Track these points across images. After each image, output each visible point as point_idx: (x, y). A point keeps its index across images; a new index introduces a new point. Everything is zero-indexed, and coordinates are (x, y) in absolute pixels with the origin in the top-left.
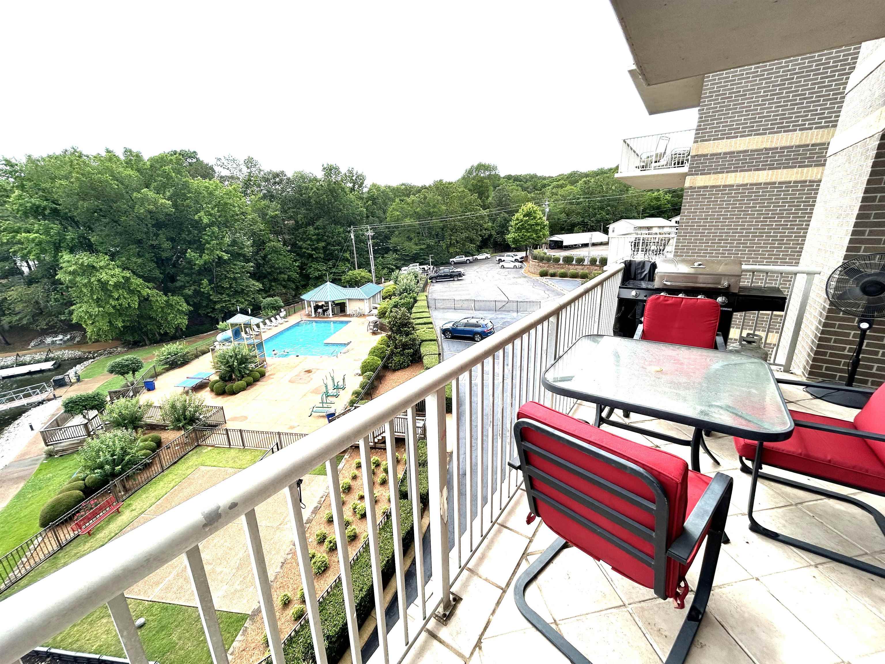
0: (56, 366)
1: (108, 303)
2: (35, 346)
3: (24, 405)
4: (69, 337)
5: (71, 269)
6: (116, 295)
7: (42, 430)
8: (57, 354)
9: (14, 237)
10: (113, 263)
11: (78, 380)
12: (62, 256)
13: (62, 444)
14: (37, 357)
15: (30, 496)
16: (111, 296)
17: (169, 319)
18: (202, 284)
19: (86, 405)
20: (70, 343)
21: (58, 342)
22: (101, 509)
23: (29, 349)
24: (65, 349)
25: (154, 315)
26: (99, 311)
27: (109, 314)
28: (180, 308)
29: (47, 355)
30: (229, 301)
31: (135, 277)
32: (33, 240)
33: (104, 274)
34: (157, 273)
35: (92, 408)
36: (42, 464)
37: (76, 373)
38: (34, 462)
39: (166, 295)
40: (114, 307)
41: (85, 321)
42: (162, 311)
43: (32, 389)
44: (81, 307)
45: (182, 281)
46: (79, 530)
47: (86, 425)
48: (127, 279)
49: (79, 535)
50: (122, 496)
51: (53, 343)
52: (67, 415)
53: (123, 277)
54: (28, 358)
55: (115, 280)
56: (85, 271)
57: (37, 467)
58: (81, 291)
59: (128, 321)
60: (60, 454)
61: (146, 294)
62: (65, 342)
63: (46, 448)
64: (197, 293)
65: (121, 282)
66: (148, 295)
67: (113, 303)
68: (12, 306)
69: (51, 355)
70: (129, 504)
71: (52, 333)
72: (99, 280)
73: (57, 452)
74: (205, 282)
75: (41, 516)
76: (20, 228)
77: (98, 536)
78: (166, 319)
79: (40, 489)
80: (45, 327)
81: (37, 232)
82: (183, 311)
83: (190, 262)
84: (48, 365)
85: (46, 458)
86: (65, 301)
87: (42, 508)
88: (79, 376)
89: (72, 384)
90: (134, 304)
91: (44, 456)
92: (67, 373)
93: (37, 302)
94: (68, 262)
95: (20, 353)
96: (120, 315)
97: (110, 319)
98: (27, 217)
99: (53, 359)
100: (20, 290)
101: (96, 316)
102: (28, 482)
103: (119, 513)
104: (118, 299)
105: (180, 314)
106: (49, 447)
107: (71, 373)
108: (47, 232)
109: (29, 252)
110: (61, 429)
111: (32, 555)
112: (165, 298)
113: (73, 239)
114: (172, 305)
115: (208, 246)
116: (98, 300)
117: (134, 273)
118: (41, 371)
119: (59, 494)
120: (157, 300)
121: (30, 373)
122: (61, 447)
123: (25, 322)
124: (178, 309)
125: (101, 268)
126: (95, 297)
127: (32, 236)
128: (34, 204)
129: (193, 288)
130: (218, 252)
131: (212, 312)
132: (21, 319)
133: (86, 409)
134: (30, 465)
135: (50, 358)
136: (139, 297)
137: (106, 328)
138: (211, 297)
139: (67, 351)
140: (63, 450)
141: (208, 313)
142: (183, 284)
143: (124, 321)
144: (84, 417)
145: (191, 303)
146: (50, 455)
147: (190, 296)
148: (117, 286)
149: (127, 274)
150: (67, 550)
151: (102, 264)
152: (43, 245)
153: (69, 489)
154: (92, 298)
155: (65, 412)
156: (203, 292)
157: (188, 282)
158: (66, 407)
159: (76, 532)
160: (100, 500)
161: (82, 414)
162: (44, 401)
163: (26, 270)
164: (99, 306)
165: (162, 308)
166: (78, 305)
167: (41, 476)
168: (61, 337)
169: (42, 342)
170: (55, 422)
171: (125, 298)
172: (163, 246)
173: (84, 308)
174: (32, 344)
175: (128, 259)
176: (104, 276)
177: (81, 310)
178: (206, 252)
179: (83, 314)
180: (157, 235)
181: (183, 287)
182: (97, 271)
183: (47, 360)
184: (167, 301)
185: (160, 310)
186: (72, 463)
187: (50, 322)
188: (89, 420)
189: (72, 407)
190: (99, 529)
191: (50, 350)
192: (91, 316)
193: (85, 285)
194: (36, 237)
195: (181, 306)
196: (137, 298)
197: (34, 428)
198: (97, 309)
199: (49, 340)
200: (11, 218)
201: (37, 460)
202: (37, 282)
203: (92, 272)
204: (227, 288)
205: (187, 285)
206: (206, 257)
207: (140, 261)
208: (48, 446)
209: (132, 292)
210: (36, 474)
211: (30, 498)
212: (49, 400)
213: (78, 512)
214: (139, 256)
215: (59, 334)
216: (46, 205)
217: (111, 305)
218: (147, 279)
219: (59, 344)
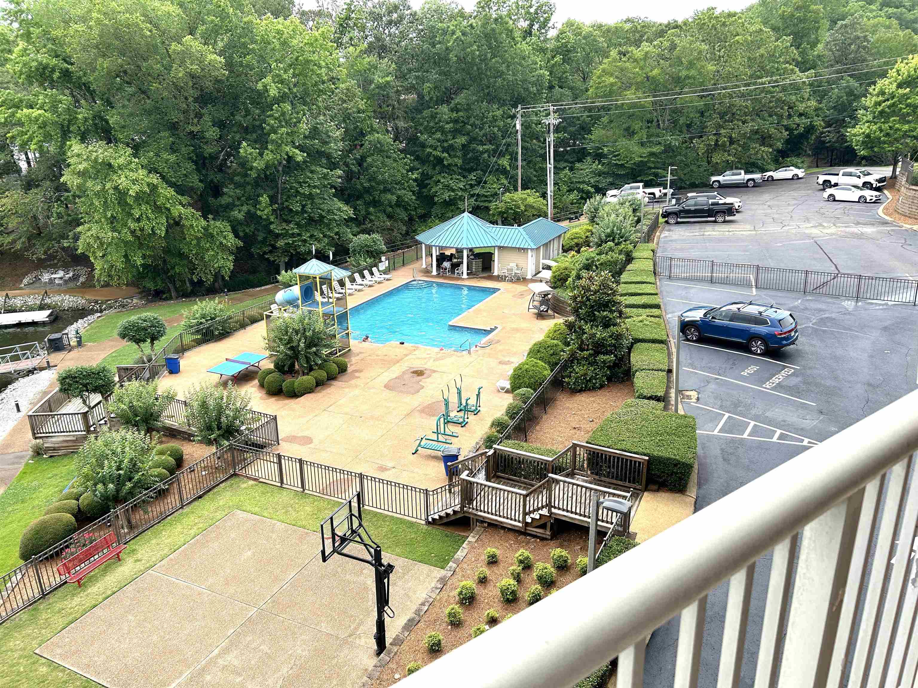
0: (52, 317)
1: (125, 225)
2: (29, 284)
3: (10, 373)
4: (71, 275)
5: (81, 167)
6: (137, 213)
7: (30, 413)
8: (55, 299)
9: (13, 115)
10: (137, 160)
11: (80, 344)
12: (71, 146)
13: (54, 439)
14: (31, 301)
15: (11, 509)
16: (130, 215)
17: (207, 258)
18: (260, 203)
19: (88, 384)
20: (71, 285)
21: (57, 281)
22: (96, 549)
23: (21, 289)
24: (66, 292)
25: (186, 250)
26: (113, 238)
27: (126, 243)
28: (224, 241)
29: (43, 300)
30: (299, 235)
31: (165, 186)
32: (37, 119)
33: (123, 179)
34: (195, 181)
35: (96, 390)
36: (27, 464)
37: (77, 333)
38: (16, 460)
39: (205, 218)
40: (133, 232)
41: (94, 252)
42: (198, 244)
43: (22, 349)
44: (89, 229)
45: (229, 196)
46: (67, 575)
47: (85, 415)
48: (153, 188)
49: (66, 582)
50: (125, 534)
51: (51, 281)
52: (62, 395)
53: (148, 185)
54: (18, 302)
55: (137, 188)
56: (98, 172)
57: (22, 467)
58: (92, 204)
59: (150, 256)
60: (51, 453)
61: (177, 214)
62: (66, 282)
63: (34, 442)
64: (251, 217)
65: (145, 193)
66: (180, 216)
67: (132, 225)
68: (5, 221)
69: (48, 301)
70: (134, 550)
71: (51, 266)
72: (116, 188)
73: (48, 449)
74: (264, 199)
75: (22, 542)
76: (21, 101)
77: (90, 590)
78: (203, 258)
79: (23, 502)
80: (43, 257)
81: (41, 108)
82: (226, 246)
83: (244, 164)
84: (42, 316)
85: (33, 457)
86: (70, 218)
87: (25, 531)
88: (80, 338)
89: (71, 349)
90: (160, 229)
91: (30, 453)
92: (66, 331)
93: (35, 217)
94: (78, 155)
95: (11, 293)
96: (141, 246)
97: (126, 251)
98: (31, 83)
99: (48, 307)
100: (16, 196)
101: (109, 244)
102: (9, 488)
103: (120, 560)
104: (138, 220)
105: (223, 251)
106: (38, 441)
107: (71, 330)
108: (54, 108)
109: (31, 139)
110: (53, 416)
111: (8, 597)
112: (204, 223)
113: (86, 119)
114: (212, 236)
115: (273, 136)
116: (113, 220)
117: (163, 177)
118: (34, 324)
119: (46, 514)
120: (192, 226)
121: (20, 325)
122: (52, 443)
123: (18, 246)
124: (221, 243)
125: (120, 167)
126: (109, 215)
127: (35, 113)
128: (40, 64)
129: (245, 208)
130: (288, 149)
131: (271, 252)
132: (14, 241)
133: (87, 391)
134: (13, 463)
135: (46, 305)
136: (167, 218)
137: (120, 265)
138: (272, 227)
139: (67, 296)
140: (54, 449)
141: (265, 253)
142: (230, 200)
143: (144, 257)
144: (84, 402)
145: (241, 234)
146: (38, 452)
147: (240, 223)
148: (139, 198)
149: (155, 179)
150: (51, 601)
151: (121, 161)
152: (48, 128)
153: (58, 510)
154: (105, 217)
155: (61, 390)
156: (260, 217)
157: (239, 199)
158: (61, 383)
159: (63, 577)
160: (96, 534)
161: (82, 397)
162: (35, 369)
163: (23, 165)
164: (114, 230)
165: (198, 239)
166: (87, 226)
167: (25, 482)
168: (61, 274)
169: (38, 279)
170: (47, 404)
171: (148, 219)
172: (207, 135)
173: (93, 232)
174: (25, 281)
175: (157, 155)
176: (122, 181)
177: (89, 234)
178: (270, 147)
179: (92, 241)
180: (199, 116)
181: (229, 207)
182: (115, 172)
183: (41, 308)
184: (206, 229)
185: (194, 242)
186: (64, 470)
187: (49, 249)
188: (89, 407)
189: (70, 385)
190: (93, 580)
191: (46, 292)
192: (102, 244)
193: (97, 195)
194: (40, 115)
195: (225, 238)
196: (164, 220)
197: (21, 408)
198: (110, 234)
199: (46, 277)
200: (11, 85)
201: (22, 457)
202: (37, 186)
203: (107, 175)
204: (297, 212)
205: (237, 203)
206: (268, 156)
207: (172, 158)
208: (36, 438)
209: (158, 209)
210: (20, 479)
211: (9, 513)
212: (42, 369)
213: (67, 547)
214: (173, 149)
215: (59, 269)
216: (56, 65)
217: (129, 228)
218: (180, 190)
219: (59, 285)
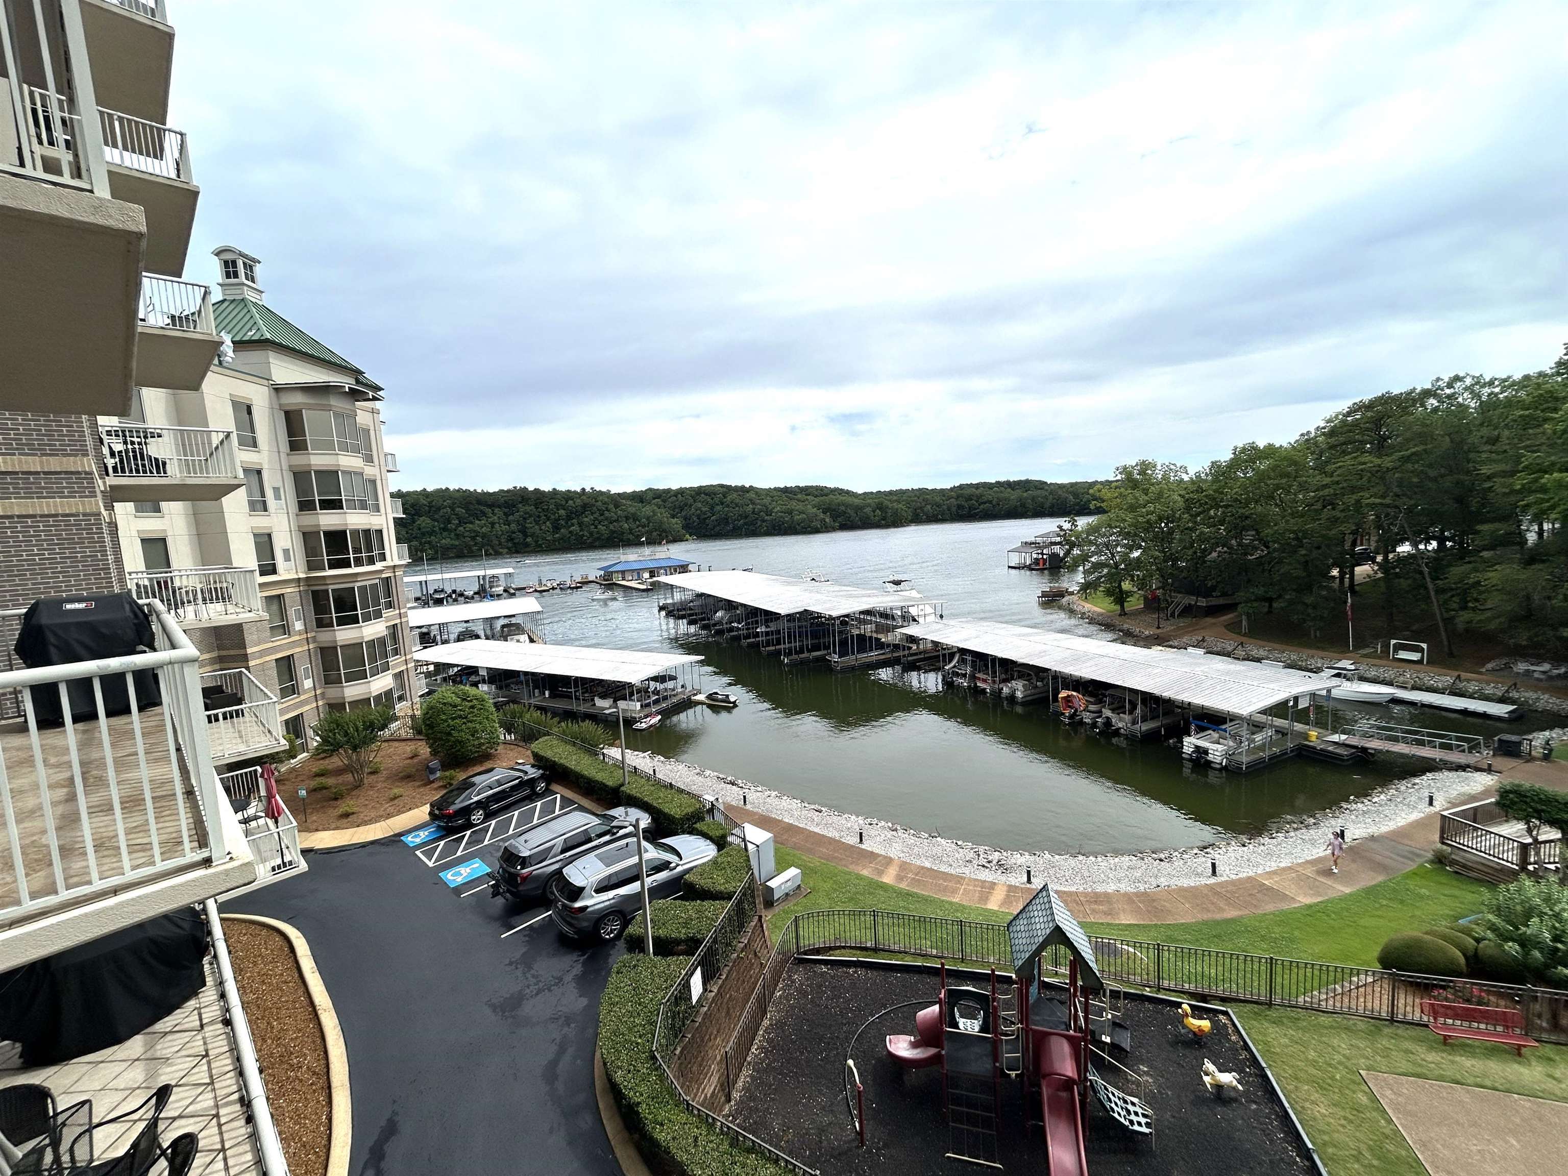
0: (1514, 715)
2: (1493, 670)
3: (1434, 760)
4: (1563, 670)
7: (1445, 813)
8: (1527, 695)
13: (1467, 855)
14: (1489, 690)
15: (1384, 902)
19: (1543, 811)
20: (1559, 683)
21: (1536, 675)
22: (1486, 1017)
23: (1481, 673)
24: (1545, 690)
29: (1507, 691)
35: (1553, 823)
36: (1422, 866)
38: (1410, 856)
43: (1458, 739)
46: (1432, 1020)
47: (1524, 848)
49: (1427, 1026)
50: (1542, 1029)
51: (1528, 673)
52: (1497, 810)
54: (1472, 687)
57: (1412, 866)
60: (1457, 868)
62: (1551, 678)
63: (1439, 845)
69: (1514, 694)
70: (1550, 1059)
71: (1532, 655)
73: (1453, 863)
75: (1386, 944)
77: (1458, 1059)
79: (1402, 902)
80: (1524, 643)
84: (1500, 710)
85: (1432, 862)
87: (1393, 935)
89: (1530, 759)
91: (1430, 855)
92: (1530, 737)
93: (1528, 598)
95: (1464, 675)
99: (1511, 701)
100: (1508, 571)
102: (1390, 880)
103: (1520, 1055)
106: (1445, 847)
107: (1539, 738)
109: (1553, 508)
110: (1476, 829)
118: (1485, 716)
119: (1426, 933)
121: (1465, 712)
122: (1463, 858)
123: (1492, 626)
132: (1489, 620)
133: (1540, 819)
134: (1403, 857)
135: (1509, 698)
139: (1546, 696)
140: (1464, 866)
144: (1529, 831)
146: (1440, 860)
150: (1400, 1032)
153: (1444, 938)
155: (1497, 803)
158: (1501, 796)
159: (1425, 1018)
160: (1493, 999)
161: (1527, 823)
162: (1468, 766)
163: (1532, 537)
167: (1411, 884)
168: (1546, 667)
169: (1507, 667)
170: (1472, 812)
174: (1489, 666)
183: (1502, 700)
186: (1470, 897)
187: (1537, 635)
188: (1536, 840)
189: (1513, 803)
190: (1463, 1048)
191: (1515, 684)
197: (1435, 803)
199: (1522, 667)
201: (1418, 856)
202: (1543, 561)
208: (1443, 843)
210: (1407, 876)
211: (1382, 906)
212: (1478, 769)
213: (1444, 988)
215: (1545, 661)
219: (1538, 679)
